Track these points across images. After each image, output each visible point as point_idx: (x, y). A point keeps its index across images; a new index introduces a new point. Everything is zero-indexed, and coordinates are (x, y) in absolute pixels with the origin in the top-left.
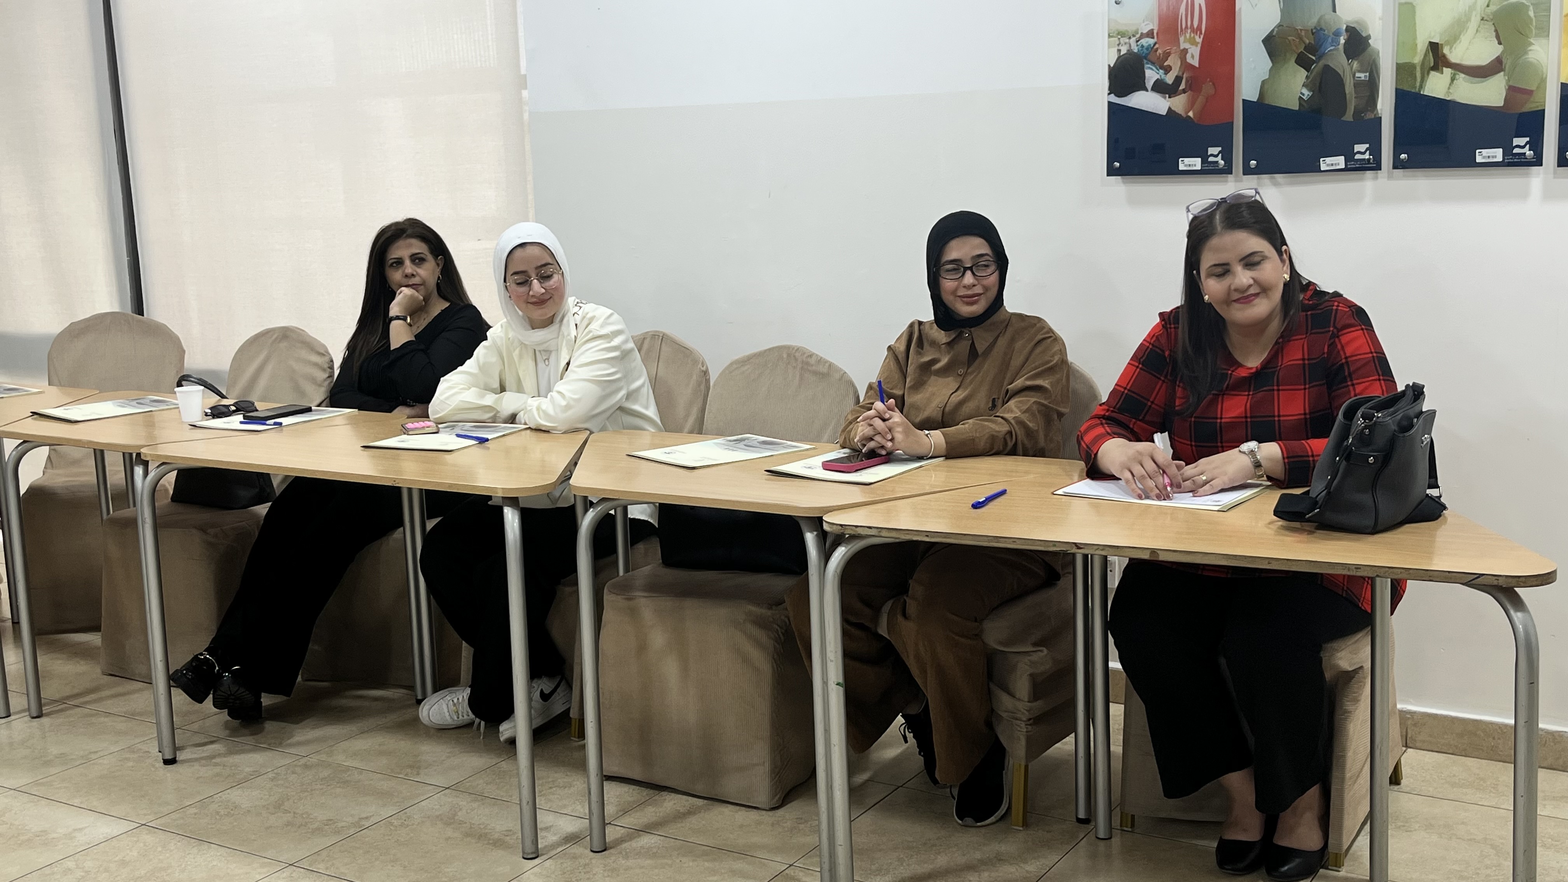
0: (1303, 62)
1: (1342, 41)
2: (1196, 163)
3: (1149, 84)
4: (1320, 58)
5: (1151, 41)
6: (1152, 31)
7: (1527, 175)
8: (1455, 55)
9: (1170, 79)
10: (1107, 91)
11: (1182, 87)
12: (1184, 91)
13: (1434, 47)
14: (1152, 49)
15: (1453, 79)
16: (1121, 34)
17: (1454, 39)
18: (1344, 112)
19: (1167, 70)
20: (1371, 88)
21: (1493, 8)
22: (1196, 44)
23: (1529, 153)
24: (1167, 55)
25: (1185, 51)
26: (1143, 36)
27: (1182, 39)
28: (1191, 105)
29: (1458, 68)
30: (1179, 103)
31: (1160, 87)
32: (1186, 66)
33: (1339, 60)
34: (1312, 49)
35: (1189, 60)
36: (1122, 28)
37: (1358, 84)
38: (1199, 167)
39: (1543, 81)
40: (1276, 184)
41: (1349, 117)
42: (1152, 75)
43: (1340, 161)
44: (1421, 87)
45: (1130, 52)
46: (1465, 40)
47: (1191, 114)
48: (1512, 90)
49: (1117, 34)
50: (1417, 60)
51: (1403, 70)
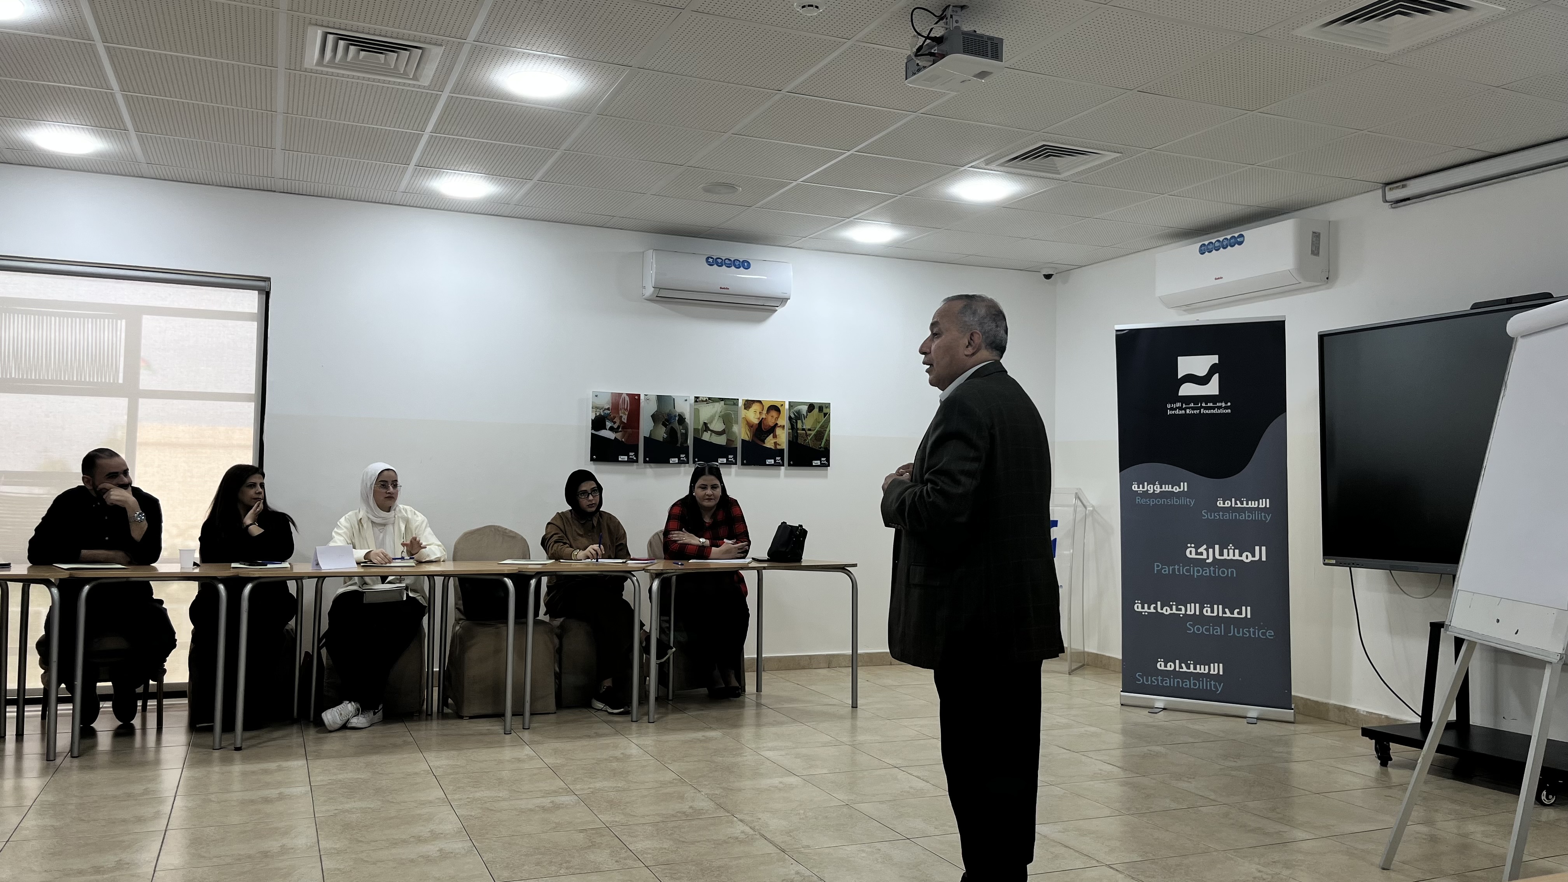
0: (664, 425)
1: (677, 419)
2: (625, 458)
3: (608, 427)
4: (670, 424)
5: (609, 412)
6: (609, 408)
7: (731, 468)
8: (711, 427)
9: (615, 426)
10: (591, 429)
11: (620, 430)
12: (621, 431)
13: (705, 424)
14: (609, 415)
15: (711, 435)
16: (597, 408)
17: (712, 422)
18: (677, 443)
19: (615, 423)
20: (685, 436)
21: (722, 413)
22: (626, 414)
23: (734, 461)
24: (615, 417)
25: (622, 416)
26: (605, 409)
27: (620, 412)
28: (623, 436)
29: (712, 431)
30: (619, 436)
31: (611, 429)
32: (622, 422)
33: (676, 425)
34: (667, 420)
35: (623, 420)
36: (598, 406)
37: (682, 434)
38: (626, 460)
39: (737, 438)
40: (651, 467)
41: (679, 445)
42: (609, 424)
43: (676, 460)
44: (701, 437)
45: (600, 415)
46: (714, 422)
47: (623, 440)
48: (728, 440)
49: (595, 407)
50: (700, 427)
51: (696, 430)
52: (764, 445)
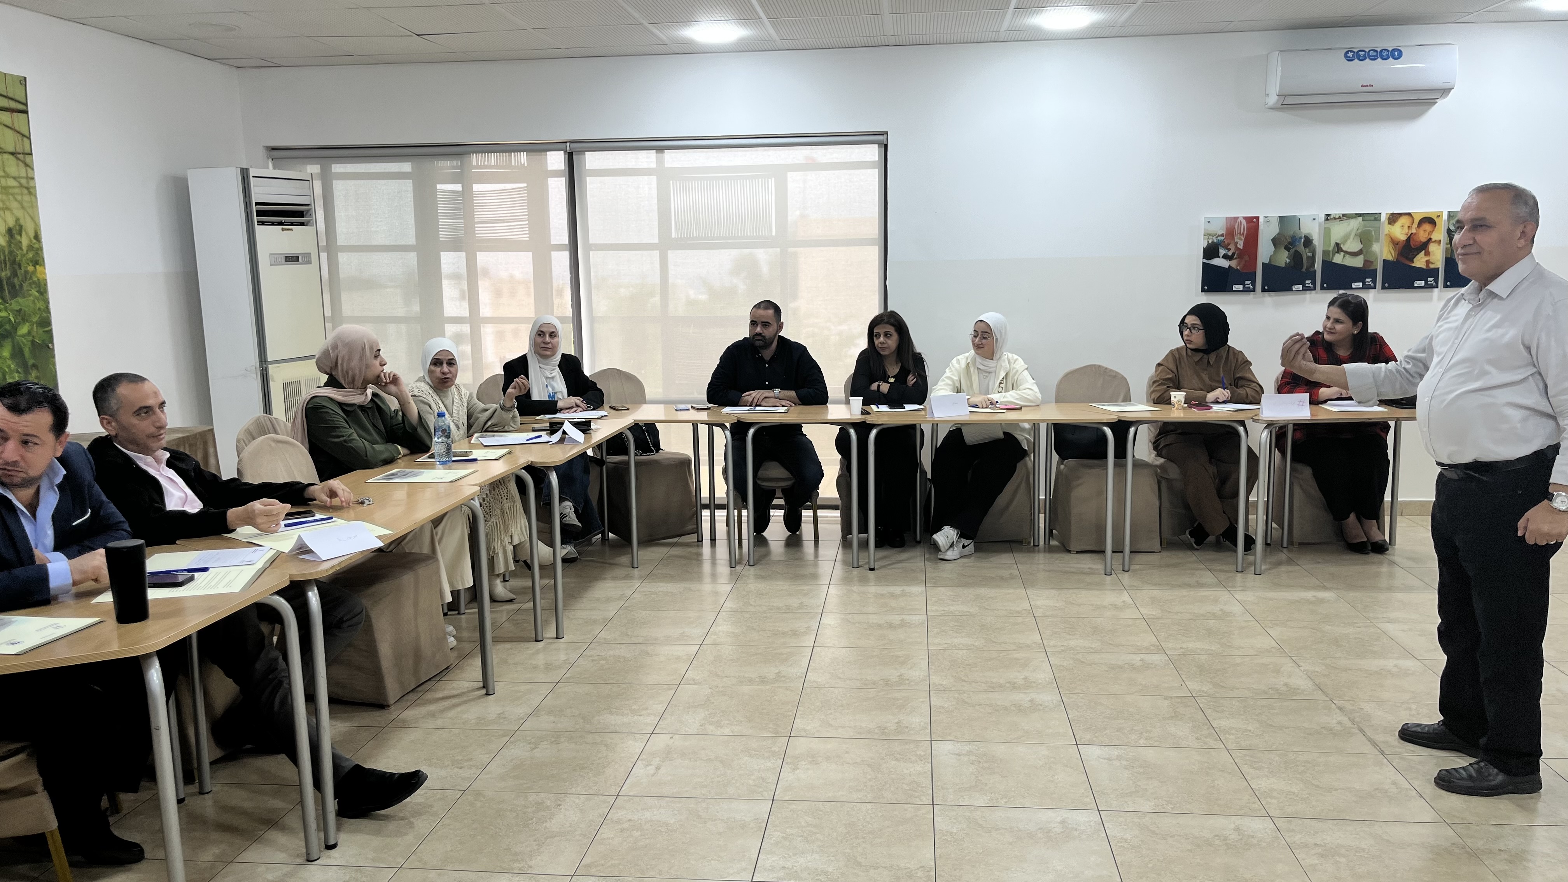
0: (1287, 248)
1: (1303, 241)
2: (1241, 287)
3: (1221, 255)
4: (1293, 247)
5: (1222, 238)
6: (1223, 234)
7: (1368, 293)
8: (1344, 248)
9: (1230, 254)
10: (1202, 257)
11: (1235, 256)
12: (1236, 259)
13: (1337, 244)
14: (1223, 241)
15: (1344, 257)
16: (1210, 235)
17: (1345, 242)
18: (1302, 267)
19: (1229, 250)
20: (1312, 259)
21: (1360, 231)
22: (1242, 240)
23: (1372, 284)
24: (1229, 244)
25: (1237, 243)
26: (1219, 236)
27: (1236, 238)
28: (1239, 264)
29: (1346, 252)
30: (1234, 263)
31: (1225, 257)
32: (1237, 248)
33: (1301, 248)
34: (1290, 243)
35: (1238, 246)
36: (1210, 232)
37: (1308, 257)
38: (1242, 289)
39: (1377, 258)
40: (1270, 296)
41: (1304, 270)
42: (1222, 252)
43: (1300, 287)
44: (1332, 259)
45: (1213, 242)
46: (1349, 242)
47: (1238, 268)
48: (1366, 261)
49: (1207, 235)
50: (1331, 249)
51: (1325, 253)
52: (1413, 265)
